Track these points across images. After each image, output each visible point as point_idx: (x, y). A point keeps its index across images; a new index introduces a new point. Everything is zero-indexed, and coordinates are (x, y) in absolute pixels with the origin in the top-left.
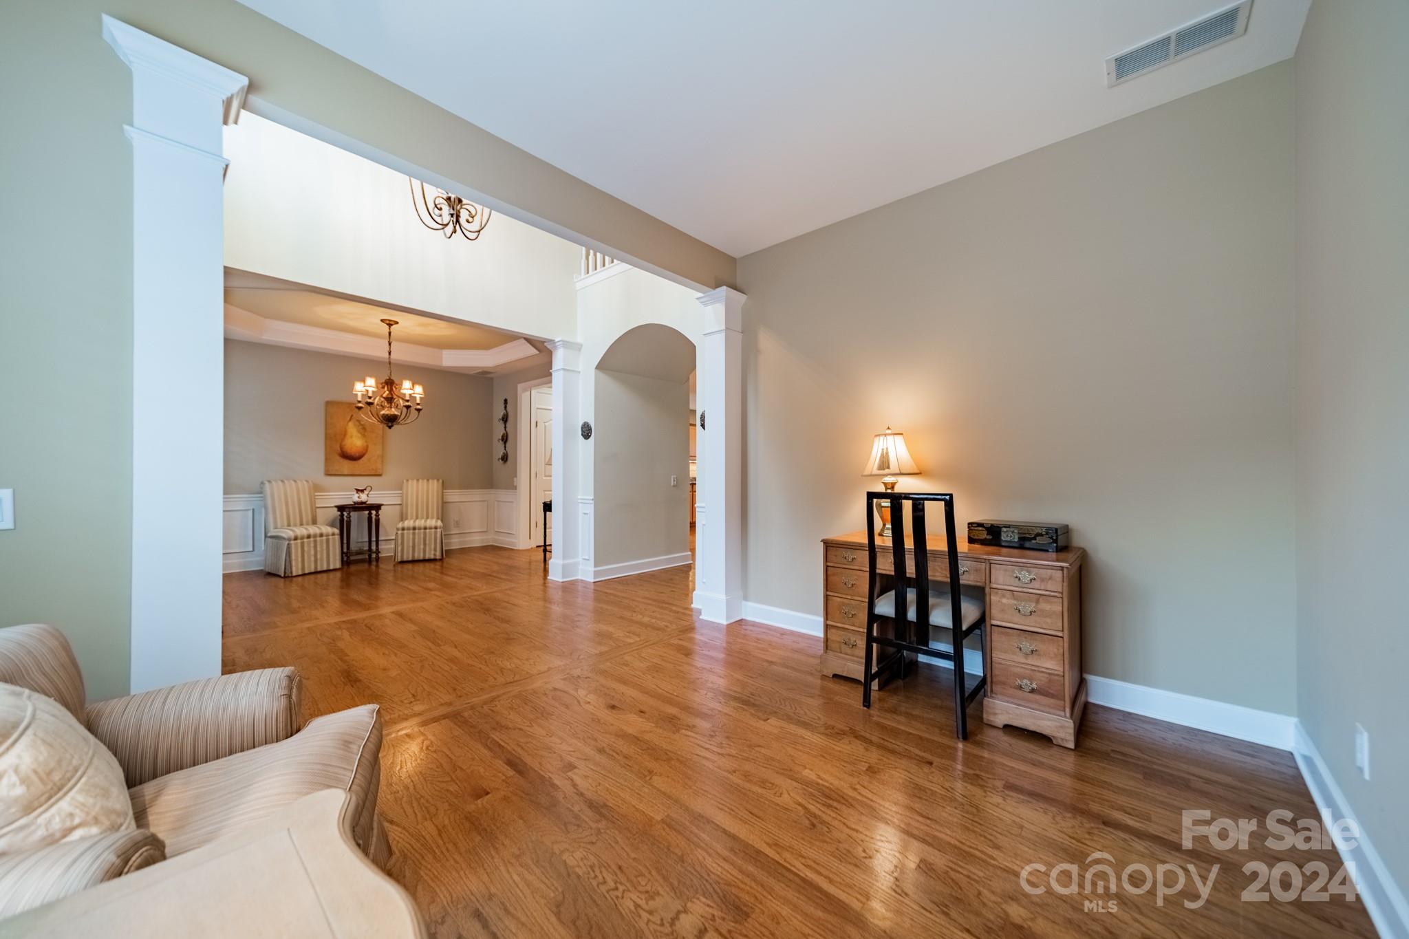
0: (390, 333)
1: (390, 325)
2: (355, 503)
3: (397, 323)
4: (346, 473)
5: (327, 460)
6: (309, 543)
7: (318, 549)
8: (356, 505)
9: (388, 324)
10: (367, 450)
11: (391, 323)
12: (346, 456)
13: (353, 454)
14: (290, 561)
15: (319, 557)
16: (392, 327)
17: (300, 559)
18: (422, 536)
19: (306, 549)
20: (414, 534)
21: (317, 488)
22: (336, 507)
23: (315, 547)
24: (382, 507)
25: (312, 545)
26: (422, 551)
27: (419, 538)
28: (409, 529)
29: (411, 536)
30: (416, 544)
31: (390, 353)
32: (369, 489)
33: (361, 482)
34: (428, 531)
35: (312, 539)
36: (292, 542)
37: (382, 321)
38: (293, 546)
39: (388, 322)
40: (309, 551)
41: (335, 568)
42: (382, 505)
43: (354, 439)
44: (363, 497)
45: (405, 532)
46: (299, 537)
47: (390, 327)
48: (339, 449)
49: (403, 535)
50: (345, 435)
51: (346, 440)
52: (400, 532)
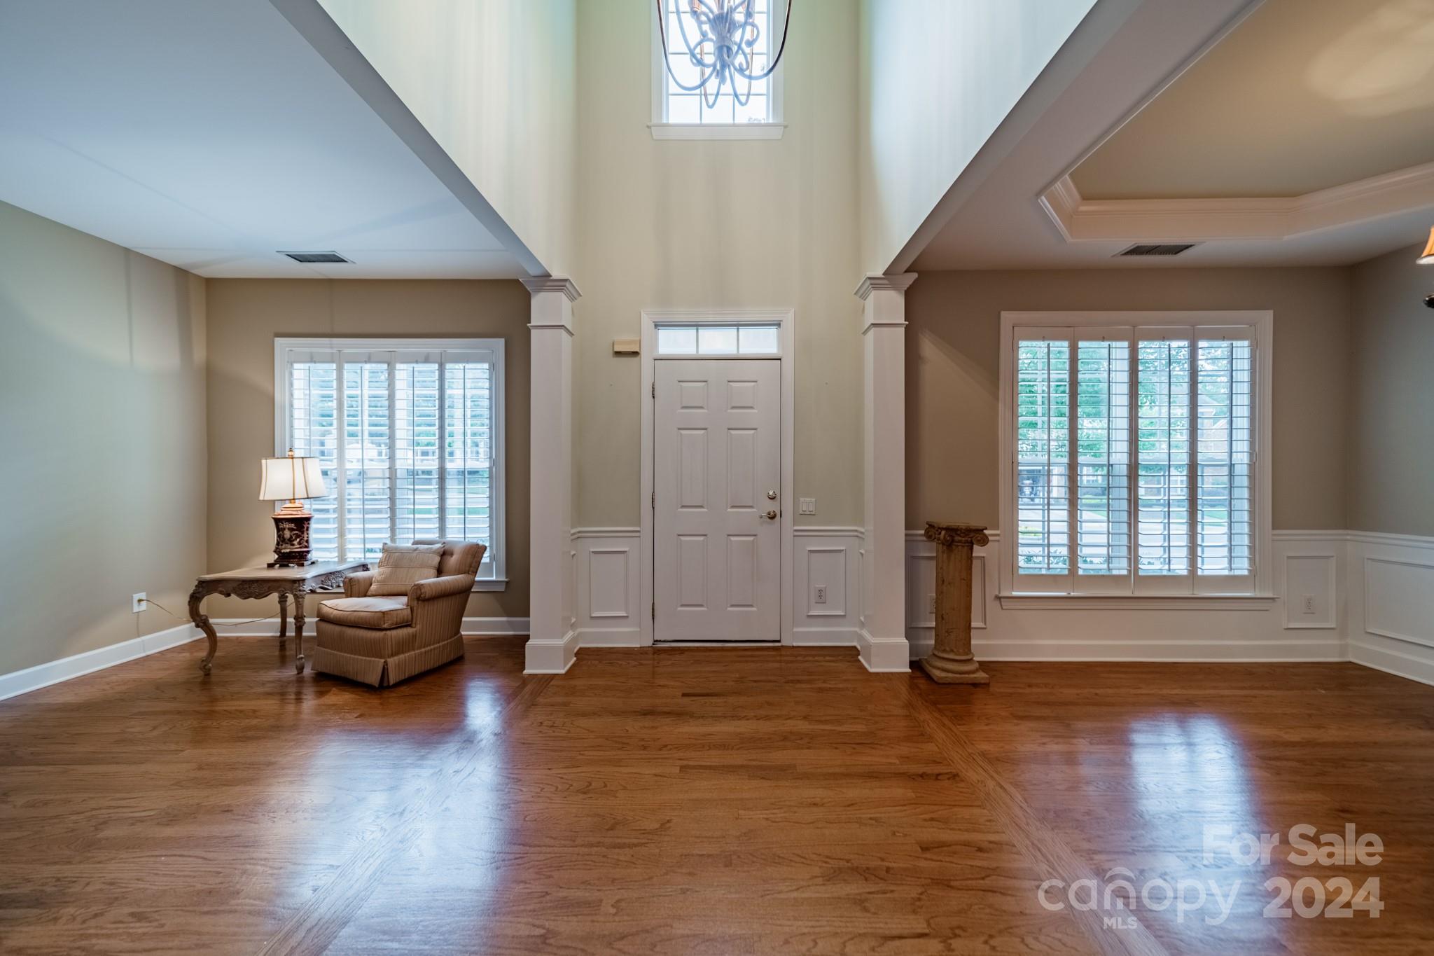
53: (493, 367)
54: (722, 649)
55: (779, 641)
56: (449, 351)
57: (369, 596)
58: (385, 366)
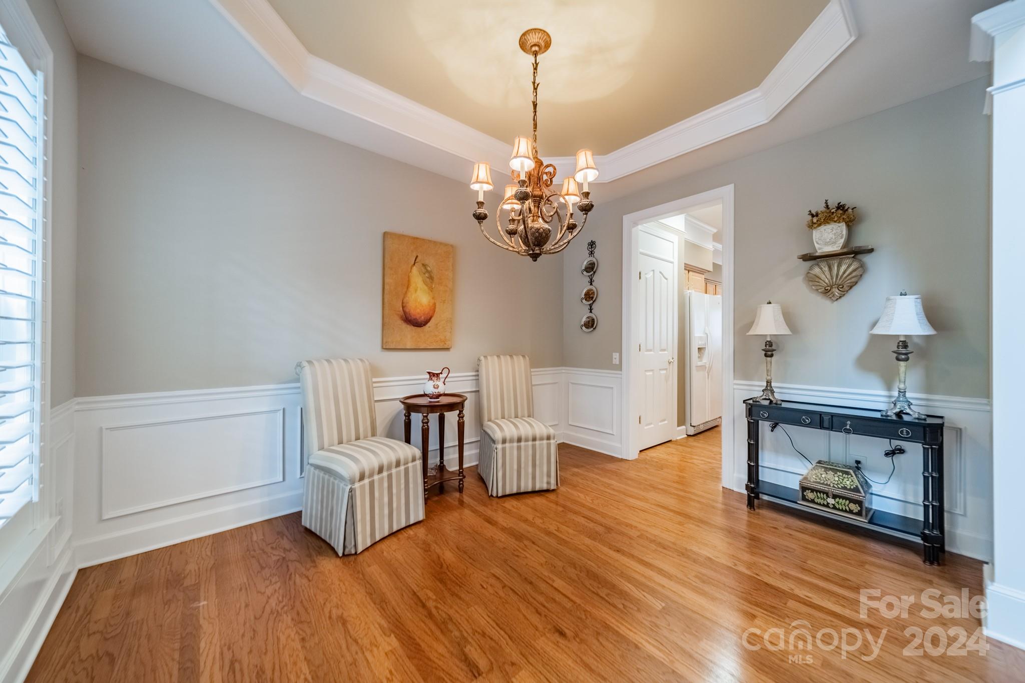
1: (535, 53)
4: (411, 347)
5: (385, 325)
6: (380, 483)
7: (394, 490)
9: (532, 50)
10: (434, 311)
12: (409, 320)
13: (417, 317)
15: (394, 505)
18: (530, 452)
20: (519, 449)
21: (374, 371)
25: (385, 484)
26: (531, 477)
27: (527, 457)
28: (512, 441)
29: (516, 452)
30: (522, 465)
33: (434, 361)
34: (538, 443)
37: (523, 38)
38: (358, 492)
43: (418, 294)
44: (440, 387)
45: (508, 445)
48: (399, 308)
49: (504, 450)
50: (408, 287)
51: (409, 294)
52: (500, 446)
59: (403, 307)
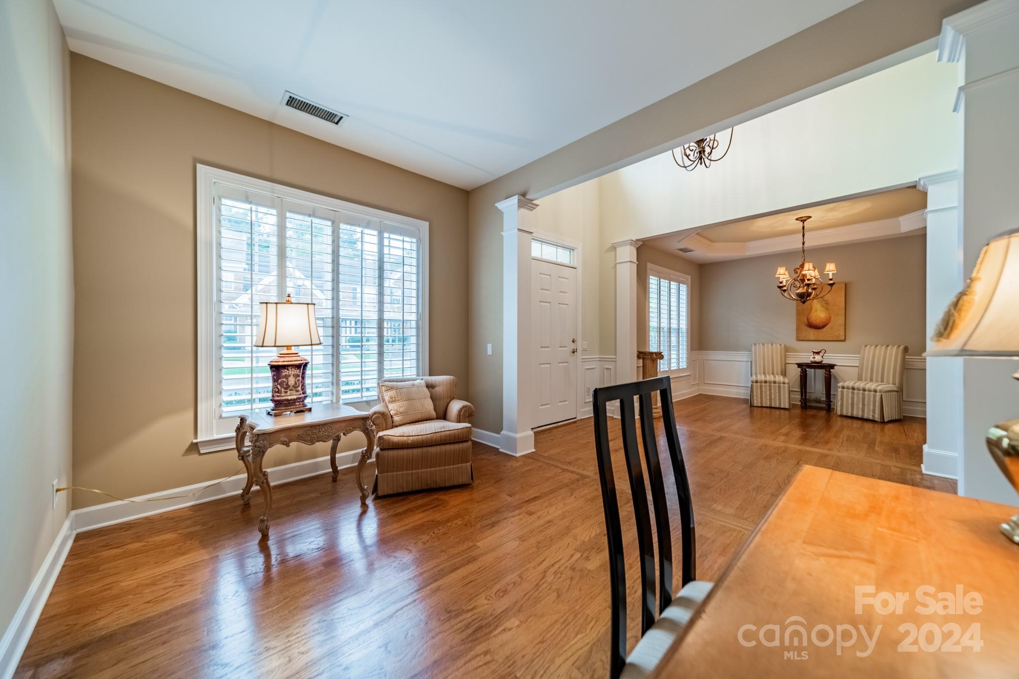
0: (803, 227)
1: (803, 221)
2: (812, 362)
3: (810, 217)
4: (811, 339)
5: (798, 329)
6: (766, 386)
7: (773, 392)
8: (813, 364)
9: (801, 221)
10: (830, 320)
11: (803, 219)
12: (812, 326)
13: (818, 324)
14: (753, 396)
15: (773, 397)
16: (805, 223)
17: (759, 396)
18: (861, 396)
19: (763, 390)
20: (853, 393)
21: (787, 349)
22: (797, 364)
23: (770, 389)
24: (835, 367)
25: (768, 388)
26: (861, 410)
27: (858, 398)
28: (848, 388)
29: (850, 395)
30: (855, 402)
31: (803, 244)
32: (823, 351)
33: (817, 346)
34: (866, 392)
35: (768, 384)
36: (754, 384)
37: (796, 219)
38: (755, 386)
39: (800, 219)
40: (766, 392)
41: (784, 407)
42: (835, 365)
43: (818, 312)
44: (818, 358)
45: (845, 390)
46: (759, 381)
47: (803, 222)
48: (806, 321)
49: (842, 392)
50: (811, 310)
51: (811, 314)
52: (840, 390)
53: (419, 241)
54: (558, 427)
55: (576, 418)
56: (386, 222)
57: (397, 427)
58: (329, 223)
59: (808, 320)
